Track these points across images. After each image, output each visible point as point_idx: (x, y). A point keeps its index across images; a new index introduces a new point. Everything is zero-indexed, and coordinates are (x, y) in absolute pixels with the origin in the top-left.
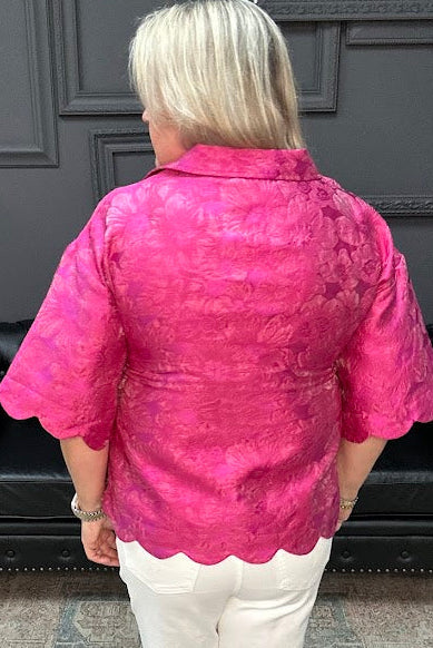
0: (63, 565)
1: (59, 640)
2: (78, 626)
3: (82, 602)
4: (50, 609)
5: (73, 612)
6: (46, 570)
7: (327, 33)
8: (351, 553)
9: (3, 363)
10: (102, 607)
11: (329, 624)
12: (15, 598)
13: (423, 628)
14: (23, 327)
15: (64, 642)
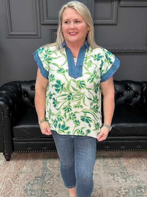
0: (44, 150)
1: (43, 172)
2: (48, 167)
3: (49, 160)
4: (40, 162)
5: (46, 163)
6: (39, 151)
7: (115, 3)
8: (124, 145)
9: (26, 92)
10: (54, 161)
11: (118, 165)
12: (30, 159)
13: (143, 166)
14: (31, 82)
15: (45, 172)
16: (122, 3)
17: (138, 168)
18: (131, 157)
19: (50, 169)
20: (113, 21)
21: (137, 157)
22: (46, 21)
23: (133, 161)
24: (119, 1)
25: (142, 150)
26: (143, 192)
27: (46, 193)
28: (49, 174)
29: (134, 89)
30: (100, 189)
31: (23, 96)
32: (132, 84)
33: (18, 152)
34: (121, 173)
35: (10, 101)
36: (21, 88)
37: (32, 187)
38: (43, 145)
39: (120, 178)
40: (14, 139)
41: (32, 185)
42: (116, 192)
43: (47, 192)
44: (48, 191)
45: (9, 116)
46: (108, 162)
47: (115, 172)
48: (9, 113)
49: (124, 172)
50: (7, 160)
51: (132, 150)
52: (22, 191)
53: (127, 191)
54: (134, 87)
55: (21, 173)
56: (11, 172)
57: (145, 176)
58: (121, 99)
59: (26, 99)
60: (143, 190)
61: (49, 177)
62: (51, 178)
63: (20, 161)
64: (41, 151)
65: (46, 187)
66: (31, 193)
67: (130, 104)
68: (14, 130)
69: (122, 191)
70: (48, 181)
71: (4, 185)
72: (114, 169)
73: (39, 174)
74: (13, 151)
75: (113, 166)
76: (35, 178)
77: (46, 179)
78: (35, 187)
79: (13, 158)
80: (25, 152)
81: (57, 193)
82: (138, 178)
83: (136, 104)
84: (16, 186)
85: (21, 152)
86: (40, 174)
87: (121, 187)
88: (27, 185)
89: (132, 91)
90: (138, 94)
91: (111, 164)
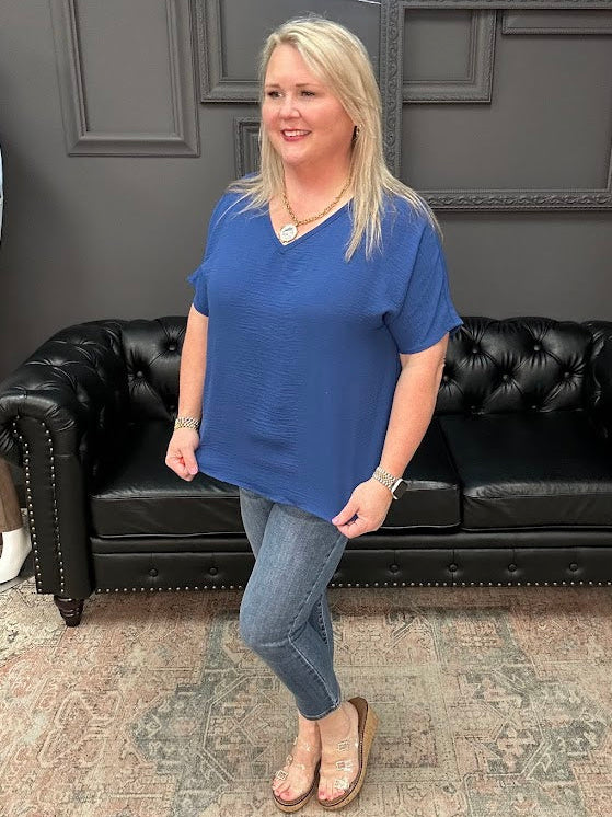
0: (210, 584)
1: (207, 668)
2: (227, 650)
3: (229, 622)
4: (196, 631)
5: (220, 634)
6: (192, 589)
7: (482, 21)
8: (517, 567)
9: (141, 364)
11: (495, 642)
12: (156, 619)
13: (592, 644)
14: (161, 324)
15: (214, 669)
16: (510, 22)
17: (572, 655)
18: (544, 612)
19: (233, 657)
20: (476, 92)
21: (568, 612)
22: (220, 92)
23: (555, 625)
24: (500, 13)
25: (586, 583)
26: (594, 744)
27: (217, 747)
28: (232, 676)
29: (556, 351)
30: (425, 733)
31: (131, 378)
32: (551, 330)
33: (112, 591)
34: (507, 671)
35: (82, 398)
36: (122, 348)
37: (166, 725)
38: (209, 566)
39: (502, 691)
40: (94, 540)
41: (164, 717)
42: (487, 745)
43: (224, 747)
44: (225, 741)
45: (77, 452)
46: (459, 629)
47: (486, 668)
48: (78, 443)
49: (518, 669)
50: (69, 624)
51: (551, 585)
52: (125, 741)
53: (530, 740)
54: (556, 345)
55: (123, 673)
56: (84, 667)
58: (509, 387)
59: (143, 388)
60: (591, 738)
61: (232, 686)
62: (236, 691)
63: (119, 628)
64: (201, 589)
65: (220, 727)
66: (161, 748)
67: (540, 406)
68: (96, 510)
69: (511, 741)
70: (225, 705)
71: (58, 717)
72: (481, 658)
73: (191, 678)
74: (93, 588)
75: (478, 644)
76: (177, 692)
77: (218, 695)
78: (177, 726)
79: (91, 615)
80: (138, 591)
81: (260, 751)
82: (572, 693)
83: (567, 407)
84: (102, 722)
85: (121, 591)
86: (196, 678)
87: (506, 727)
88: (148, 719)
89: (549, 359)
90: (573, 372)
91: (467, 639)
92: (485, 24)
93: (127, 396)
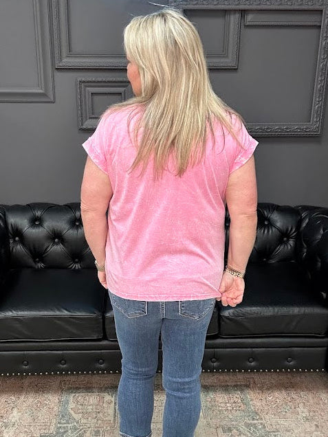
0: (61, 371)
1: (59, 423)
2: (72, 412)
3: (73, 395)
4: (52, 400)
5: (67, 402)
6: (49, 374)
7: (232, 17)
8: (254, 360)
9: (18, 233)
10: (87, 398)
11: (240, 407)
12: (28, 393)
13: (301, 409)
14: (30, 207)
15: (63, 424)
16: (250, 18)
17: (288, 415)
18: (271, 388)
19: (77, 417)
20: (228, 62)
21: (286, 388)
22: (68, 62)
23: (278, 396)
24: (243, 13)
25: (297, 370)
28: (75, 428)
29: (278, 224)
31: (11, 241)
32: (275, 211)
34: (248, 425)
36: (5, 222)
38: (61, 359)
46: (217, 399)
47: (234, 423)
49: (255, 424)
51: (275, 371)
54: (279, 220)
55: (6, 427)
57: (306, 433)
59: (19, 248)
61: (75, 435)
63: (4, 398)
64: (56, 374)
67: (268, 259)
72: (231, 417)
73: (49, 430)
75: (229, 408)
80: (16, 375)
83: (285, 260)
85: (5, 375)
86: (52, 430)
89: (274, 229)
90: (289, 237)
91: (222, 405)
92: (234, 19)
93: (9, 253)
